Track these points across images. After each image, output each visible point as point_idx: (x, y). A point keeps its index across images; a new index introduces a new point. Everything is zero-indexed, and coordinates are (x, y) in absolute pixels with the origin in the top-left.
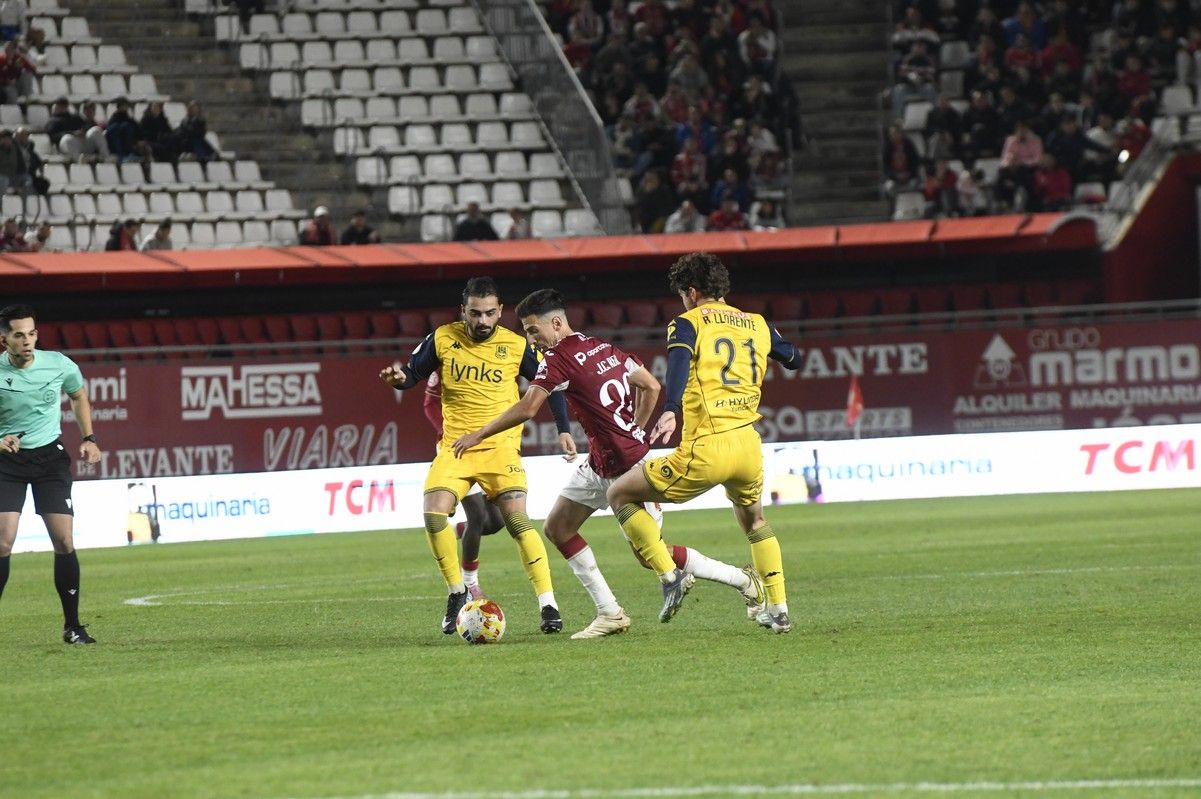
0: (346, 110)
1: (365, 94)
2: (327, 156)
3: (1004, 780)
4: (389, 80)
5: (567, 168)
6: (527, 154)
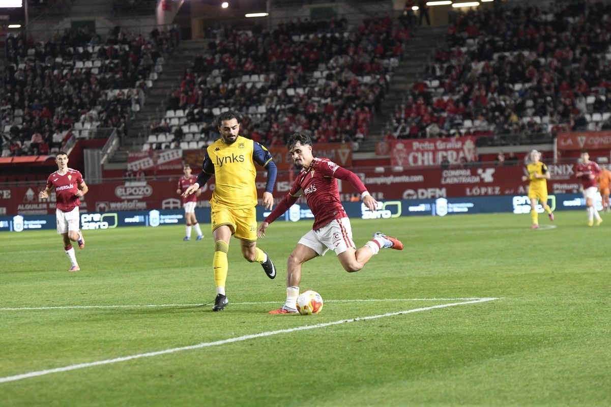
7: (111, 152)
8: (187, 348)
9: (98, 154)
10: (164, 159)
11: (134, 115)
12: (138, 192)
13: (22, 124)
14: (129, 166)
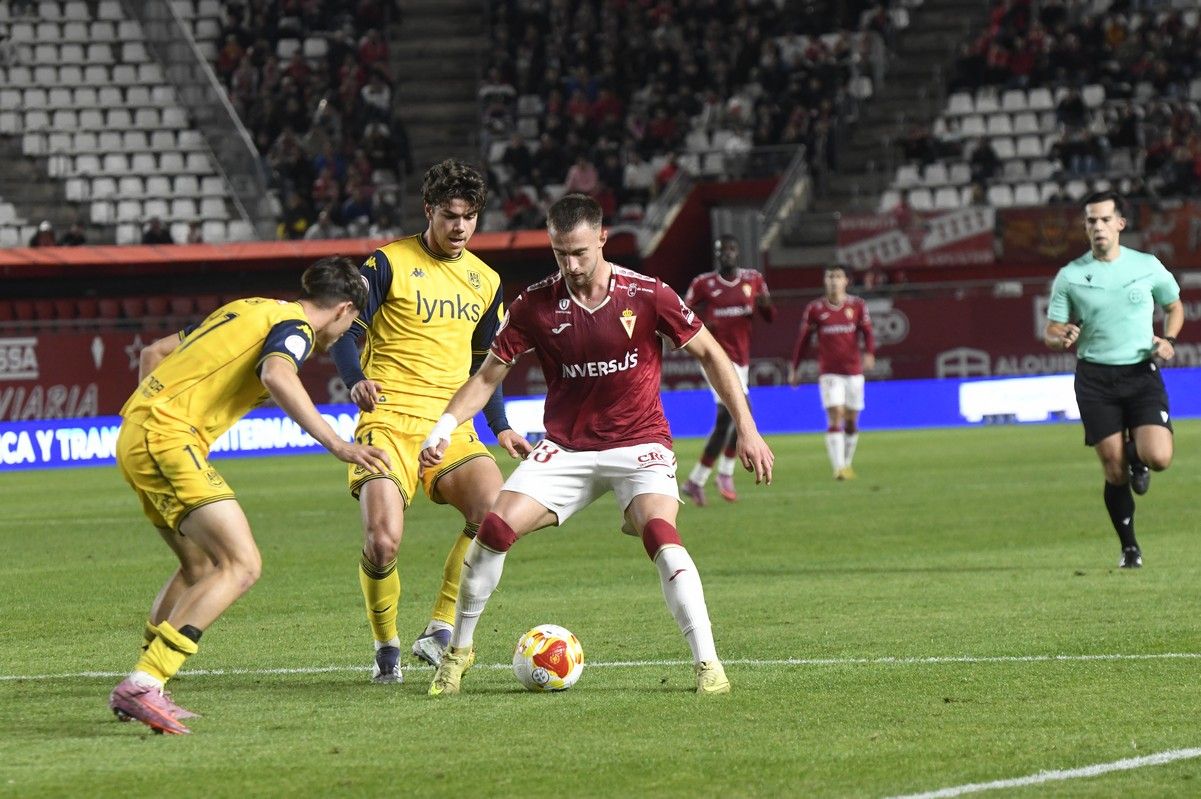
0: (58, 142)
1: (73, 129)
2: (43, 178)
4: (91, 120)
5: (232, 188)
6: (200, 178)
7: (789, 218)
8: (999, 784)
9: (754, 222)
10: (943, 235)
11: (856, 109)
13: (538, 138)
14: (841, 256)
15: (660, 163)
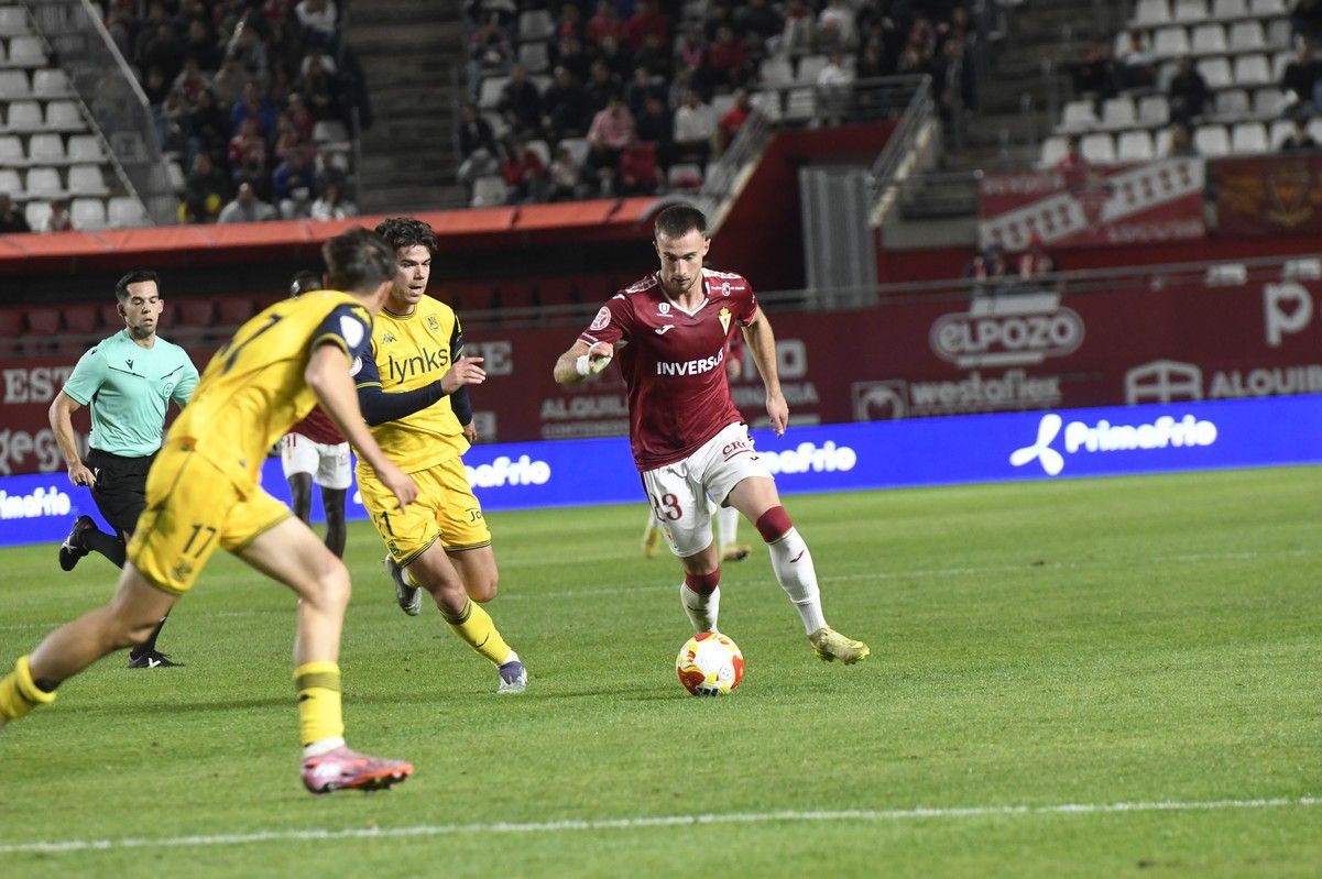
3: (589, 818)
5: (111, 151)
6: (65, 137)
7: (910, 180)
9: (859, 183)
10: (1131, 200)
11: (1002, 21)
12: (1023, 338)
13: (549, 72)
14: (986, 232)
15: (725, 104)
